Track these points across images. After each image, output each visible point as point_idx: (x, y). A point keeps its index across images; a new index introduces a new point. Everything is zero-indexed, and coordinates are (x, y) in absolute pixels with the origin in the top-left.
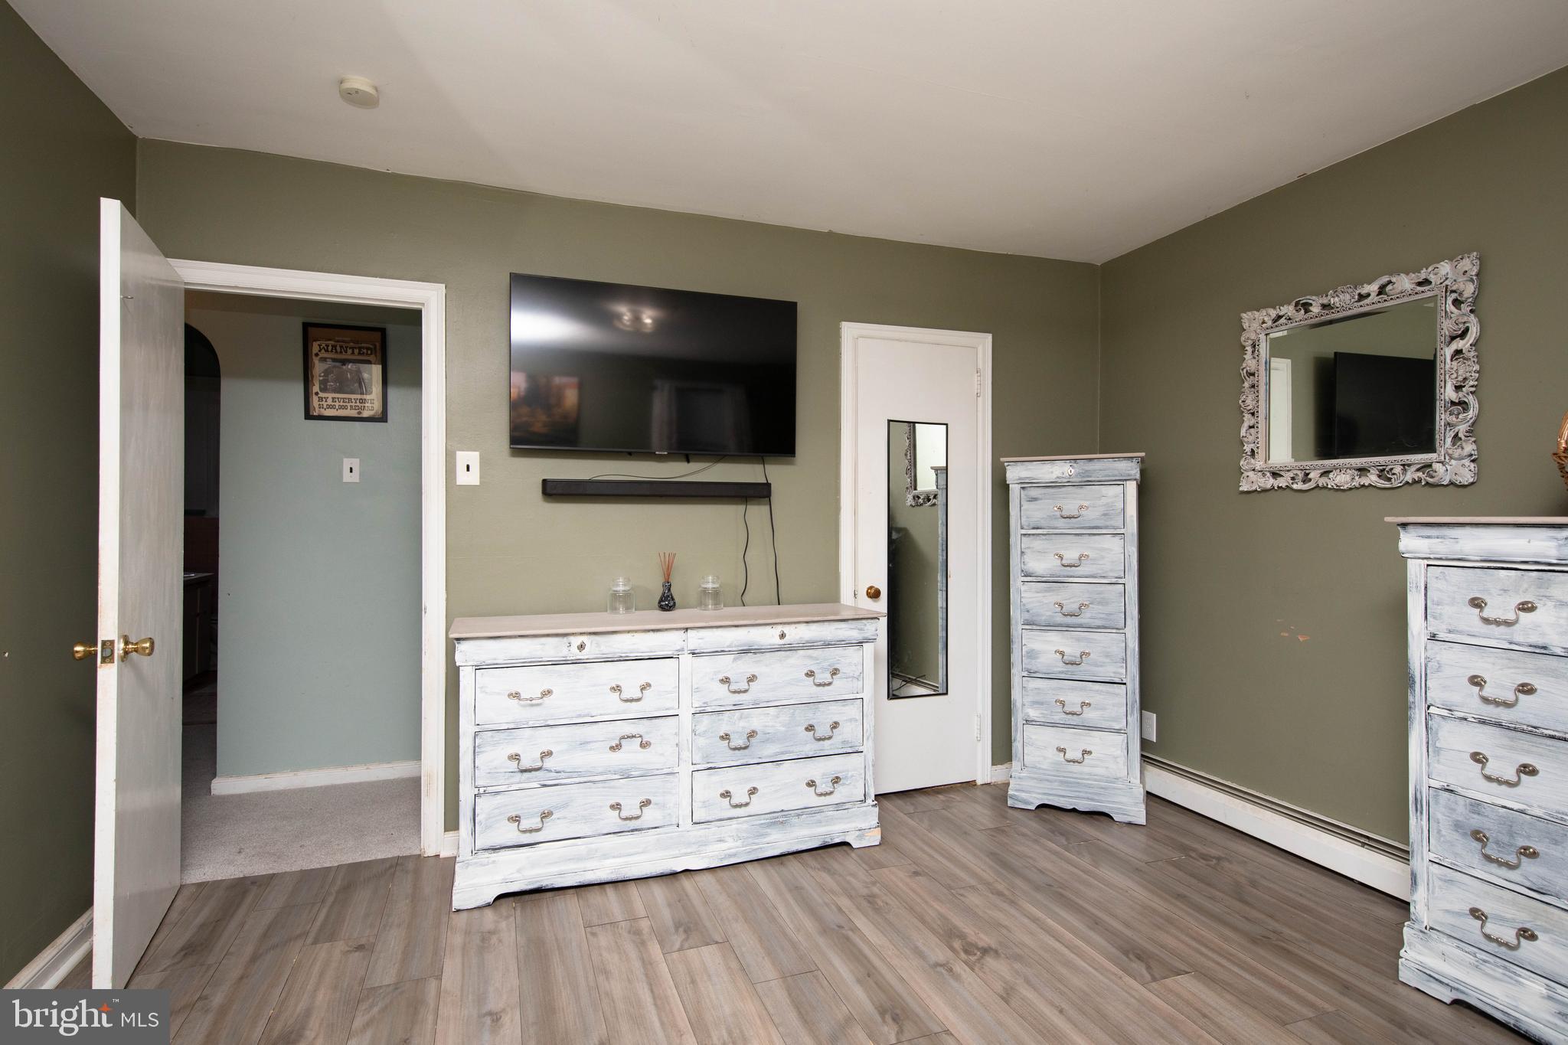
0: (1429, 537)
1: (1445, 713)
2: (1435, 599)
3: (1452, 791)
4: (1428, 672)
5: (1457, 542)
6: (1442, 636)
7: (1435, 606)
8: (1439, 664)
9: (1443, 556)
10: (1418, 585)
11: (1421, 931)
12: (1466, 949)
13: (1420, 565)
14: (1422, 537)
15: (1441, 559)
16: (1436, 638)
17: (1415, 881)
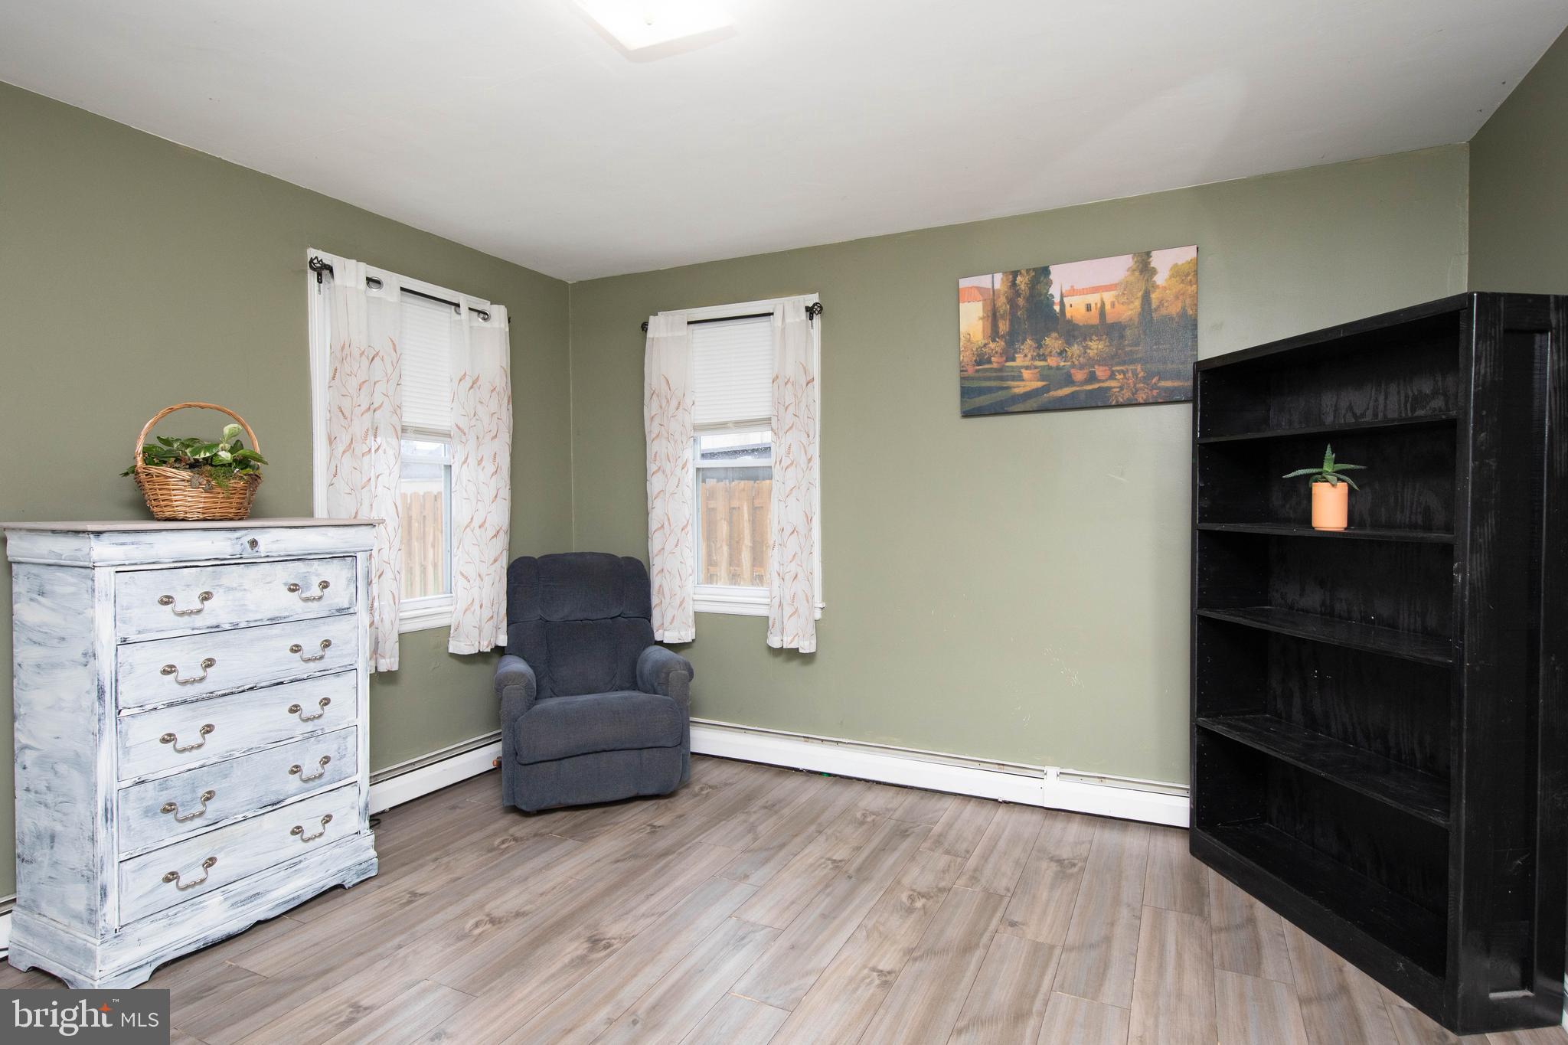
0: (123, 544)
1: (137, 711)
2: (125, 604)
3: (143, 782)
4: (119, 678)
5: (152, 547)
6: (132, 638)
7: (125, 611)
8: (131, 666)
9: (138, 562)
10: (108, 592)
11: (116, 937)
12: (159, 918)
13: (110, 573)
14: (116, 544)
15: (136, 564)
16: (127, 642)
17: (105, 894)
